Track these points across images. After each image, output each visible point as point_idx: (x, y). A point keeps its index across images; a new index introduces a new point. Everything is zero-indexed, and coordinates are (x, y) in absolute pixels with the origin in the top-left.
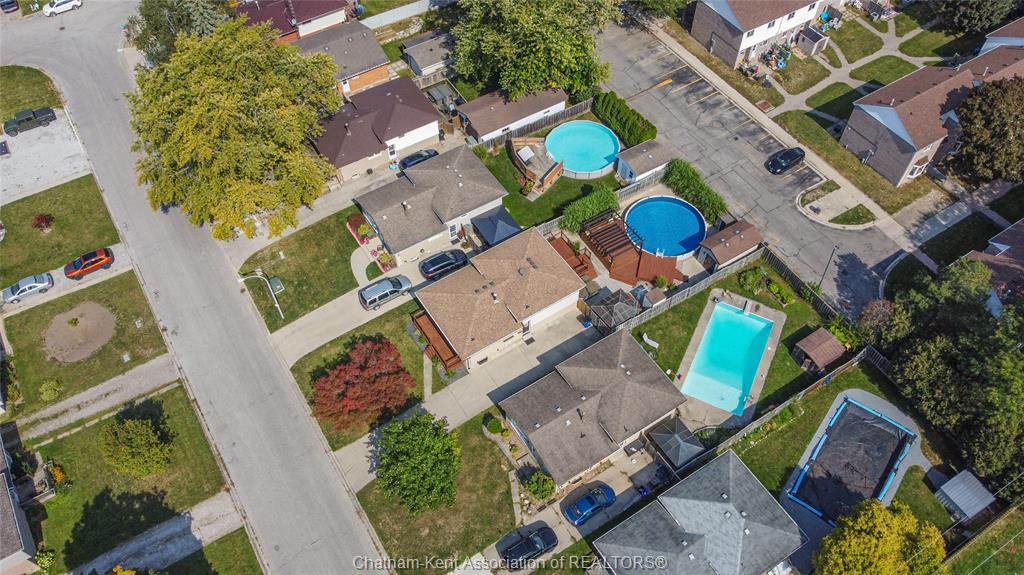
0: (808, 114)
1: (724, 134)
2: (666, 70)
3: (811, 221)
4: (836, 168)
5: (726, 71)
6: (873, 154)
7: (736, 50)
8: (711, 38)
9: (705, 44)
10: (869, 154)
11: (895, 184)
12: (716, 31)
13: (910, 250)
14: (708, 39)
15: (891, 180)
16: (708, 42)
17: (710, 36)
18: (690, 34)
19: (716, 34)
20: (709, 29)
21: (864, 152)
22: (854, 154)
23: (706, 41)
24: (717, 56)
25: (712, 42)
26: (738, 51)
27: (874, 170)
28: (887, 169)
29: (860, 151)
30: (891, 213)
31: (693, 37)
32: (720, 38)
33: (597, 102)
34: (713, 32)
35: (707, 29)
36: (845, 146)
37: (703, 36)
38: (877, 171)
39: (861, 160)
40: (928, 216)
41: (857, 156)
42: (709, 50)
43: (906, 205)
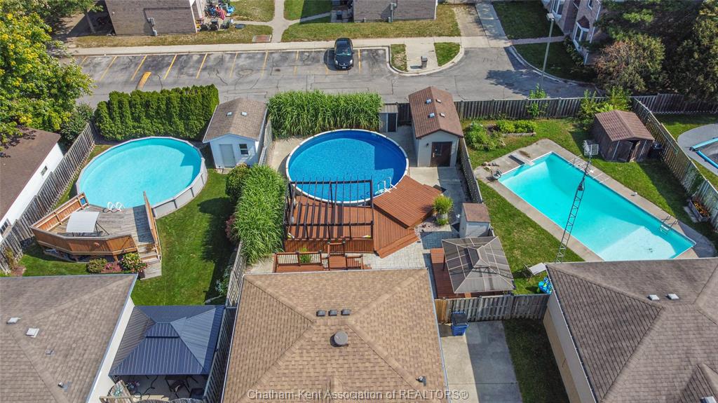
0: (301, 23)
1: (263, 75)
2: (132, 69)
3: (428, 75)
4: (381, 37)
5: (190, 38)
6: (395, 4)
7: (186, 8)
8: (146, 18)
9: (143, 32)
10: (392, 9)
11: (433, 18)
12: (148, 6)
13: (509, 44)
14: (144, 23)
15: (428, 16)
16: (144, 26)
17: (143, 18)
18: (116, 35)
19: (149, 9)
20: (138, 9)
21: (386, 11)
22: (376, 21)
23: (143, 27)
24: (167, 33)
25: (150, 22)
26: (189, 8)
27: (405, 20)
28: (417, 9)
29: (381, 13)
30: (459, 35)
31: (122, 35)
32: (158, 9)
33: (100, 122)
34: (145, 9)
35: (135, 10)
36: (363, 21)
37: (134, 25)
38: (408, 20)
39: (387, 21)
40: (478, 22)
41: (381, 21)
42: (153, 34)
43: (457, 25)
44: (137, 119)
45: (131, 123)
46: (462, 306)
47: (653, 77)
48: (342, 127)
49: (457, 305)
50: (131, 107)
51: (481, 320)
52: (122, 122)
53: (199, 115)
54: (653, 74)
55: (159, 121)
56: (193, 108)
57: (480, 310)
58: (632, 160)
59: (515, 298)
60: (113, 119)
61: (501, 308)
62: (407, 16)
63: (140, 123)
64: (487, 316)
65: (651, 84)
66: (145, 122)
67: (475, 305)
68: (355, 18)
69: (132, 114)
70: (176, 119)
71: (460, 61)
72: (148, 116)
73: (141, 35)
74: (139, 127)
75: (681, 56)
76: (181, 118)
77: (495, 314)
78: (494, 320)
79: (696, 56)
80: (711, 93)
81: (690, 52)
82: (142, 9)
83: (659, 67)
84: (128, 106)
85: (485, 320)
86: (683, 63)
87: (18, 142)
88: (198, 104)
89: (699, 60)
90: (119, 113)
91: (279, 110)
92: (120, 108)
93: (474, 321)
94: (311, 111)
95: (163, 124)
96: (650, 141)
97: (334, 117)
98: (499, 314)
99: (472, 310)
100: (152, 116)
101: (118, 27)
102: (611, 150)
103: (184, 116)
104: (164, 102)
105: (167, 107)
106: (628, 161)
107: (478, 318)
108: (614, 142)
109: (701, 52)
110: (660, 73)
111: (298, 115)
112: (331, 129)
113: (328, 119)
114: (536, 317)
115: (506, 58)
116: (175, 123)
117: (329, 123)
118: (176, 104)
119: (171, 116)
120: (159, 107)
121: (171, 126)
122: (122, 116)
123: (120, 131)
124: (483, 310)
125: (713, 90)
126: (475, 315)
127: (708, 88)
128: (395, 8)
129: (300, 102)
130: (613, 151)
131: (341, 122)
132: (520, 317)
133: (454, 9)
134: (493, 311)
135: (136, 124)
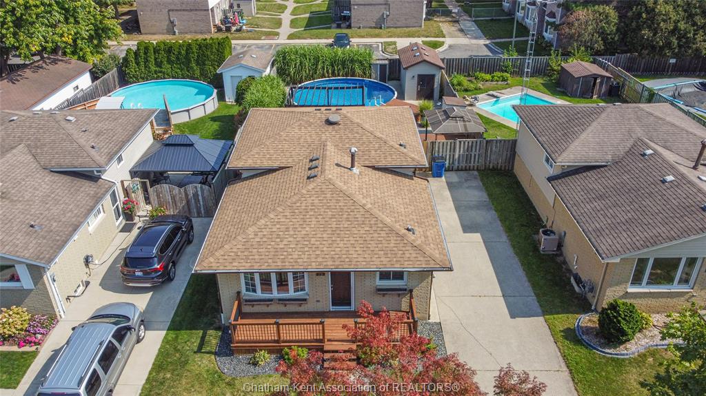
0: (305, 30)
4: (375, 37)
6: (388, 13)
7: (205, 10)
8: (169, 18)
9: (165, 31)
10: (385, 16)
11: (421, 26)
12: (172, 7)
13: (488, 42)
14: (167, 23)
15: (416, 24)
16: (168, 25)
17: (167, 18)
18: (141, 34)
19: (173, 10)
20: (163, 10)
21: (379, 19)
22: (371, 28)
23: (166, 27)
24: (186, 33)
25: (172, 22)
26: (208, 10)
27: (396, 28)
28: (407, 17)
29: (375, 20)
30: (444, 37)
31: (146, 34)
32: (180, 10)
33: (126, 67)
34: (169, 10)
35: (161, 11)
36: (359, 28)
37: (158, 24)
38: (399, 27)
39: (381, 28)
40: (461, 30)
41: (375, 28)
42: (174, 33)
43: (442, 31)
44: (159, 64)
45: (153, 68)
46: (441, 150)
47: (609, 37)
48: (339, 75)
49: (437, 149)
50: (155, 53)
51: (458, 170)
52: (146, 67)
53: (214, 60)
54: (609, 35)
55: (179, 66)
56: (209, 53)
57: (457, 156)
58: (595, 97)
59: (487, 142)
60: (138, 64)
61: (475, 155)
62: (399, 24)
63: (161, 67)
64: (463, 165)
65: (609, 43)
66: (166, 67)
67: (452, 150)
68: (352, 25)
69: (156, 59)
70: (193, 65)
71: (445, 50)
72: (169, 61)
73: (163, 34)
74: (161, 72)
75: (632, 19)
76: (198, 64)
77: (470, 163)
78: (470, 170)
79: (644, 15)
80: (660, 47)
81: (639, 15)
82: (167, 10)
83: (614, 29)
84: (152, 52)
85: (462, 170)
86: (634, 24)
87: (57, 64)
88: (214, 50)
89: (647, 19)
90: (144, 59)
91: (284, 58)
92: (145, 53)
93: (452, 170)
94: (312, 61)
95: (182, 70)
96: (609, 78)
97: (333, 66)
98: (474, 163)
99: (450, 155)
100: (173, 62)
101: (144, 26)
102: (575, 86)
103: (201, 62)
104: (185, 48)
105: (187, 53)
106: (592, 97)
107: (455, 167)
108: (577, 78)
109: (648, 12)
110: (615, 34)
111: (301, 63)
112: (329, 77)
113: (327, 68)
114: (507, 168)
115: (485, 49)
116: (192, 68)
117: (328, 72)
118: (195, 50)
119: (189, 61)
120: (180, 53)
121: (188, 71)
122: (146, 61)
123: (143, 75)
124: (459, 155)
125: (661, 44)
126: (453, 163)
127: (658, 43)
128: (387, 16)
129: (302, 52)
130: (578, 87)
131: (339, 70)
132: (493, 167)
133: (440, 24)
134: (468, 158)
135: (157, 69)
